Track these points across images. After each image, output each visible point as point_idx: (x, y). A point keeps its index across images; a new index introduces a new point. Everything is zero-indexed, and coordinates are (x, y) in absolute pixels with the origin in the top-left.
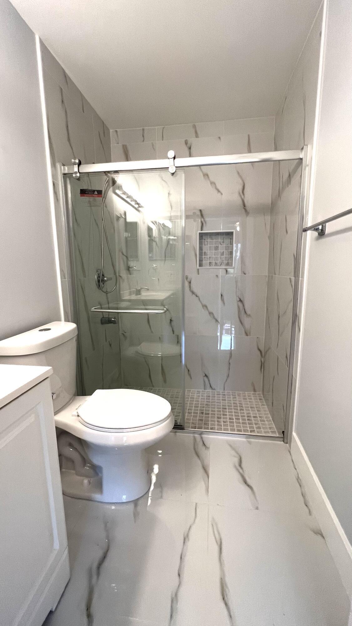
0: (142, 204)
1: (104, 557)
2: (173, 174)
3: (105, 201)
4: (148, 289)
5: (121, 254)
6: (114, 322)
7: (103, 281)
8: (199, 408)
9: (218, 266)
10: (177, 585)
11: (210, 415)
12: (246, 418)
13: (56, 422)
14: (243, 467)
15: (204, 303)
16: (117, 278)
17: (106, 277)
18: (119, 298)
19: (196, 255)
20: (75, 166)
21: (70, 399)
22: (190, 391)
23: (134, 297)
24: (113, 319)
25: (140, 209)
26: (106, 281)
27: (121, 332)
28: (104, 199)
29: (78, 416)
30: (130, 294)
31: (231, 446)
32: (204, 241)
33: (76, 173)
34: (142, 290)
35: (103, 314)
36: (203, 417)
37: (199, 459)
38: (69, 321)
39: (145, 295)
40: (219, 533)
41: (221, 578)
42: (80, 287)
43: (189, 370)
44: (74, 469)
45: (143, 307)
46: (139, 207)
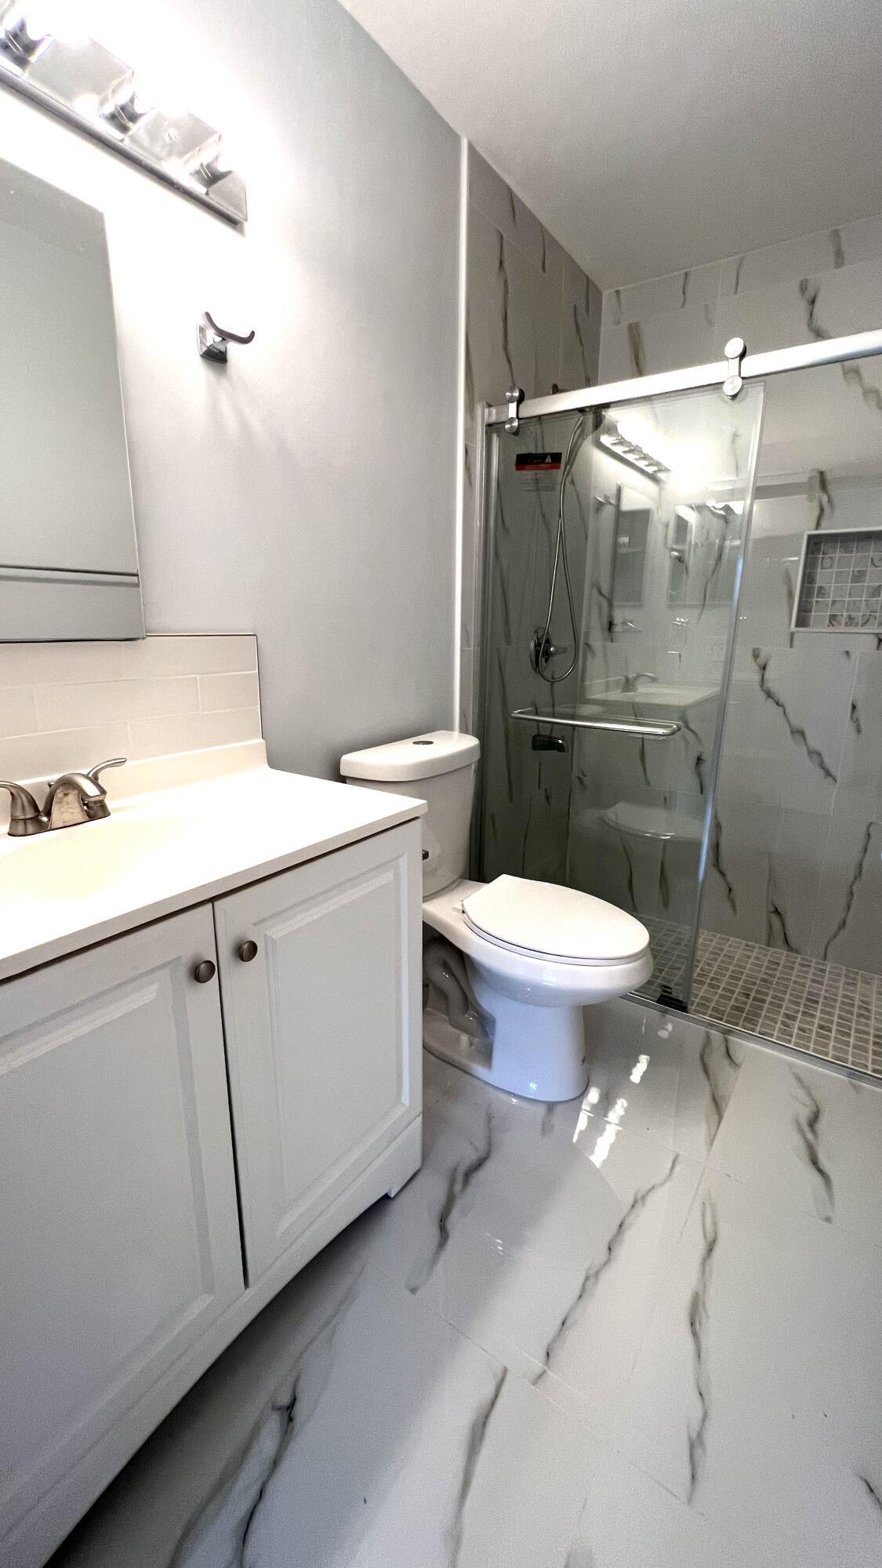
0: (666, 464)
1: (478, 1165)
2: (734, 397)
3: (570, 469)
4: (654, 680)
5: (595, 591)
6: (561, 748)
7: (547, 655)
8: (741, 983)
9: (857, 625)
10: (602, 1263)
11: (766, 1005)
12: (871, 1038)
13: (425, 913)
14: (819, 1132)
15: (797, 722)
16: (579, 648)
17: (554, 646)
18: (578, 696)
19: (791, 595)
20: (510, 404)
21: (454, 882)
22: (728, 940)
23: (615, 695)
24: (560, 741)
25: (661, 475)
26: (552, 654)
27: (575, 773)
28: (568, 466)
29: (463, 912)
30: (607, 689)
31: (799, 1079)
32: (823, 558)
33: (511, 420)
34: (641, 680)
35: (538, 725)
36: (746, 1003)
37: (709, 1079)
38: (467, 733)
39: (645, 693)
40: (715, 1224)
41: (697, 1294)
42: (497, 668)
43: (730, 890)
44: (447, 1013)
45: (633, 719)
46: (660, 471)
